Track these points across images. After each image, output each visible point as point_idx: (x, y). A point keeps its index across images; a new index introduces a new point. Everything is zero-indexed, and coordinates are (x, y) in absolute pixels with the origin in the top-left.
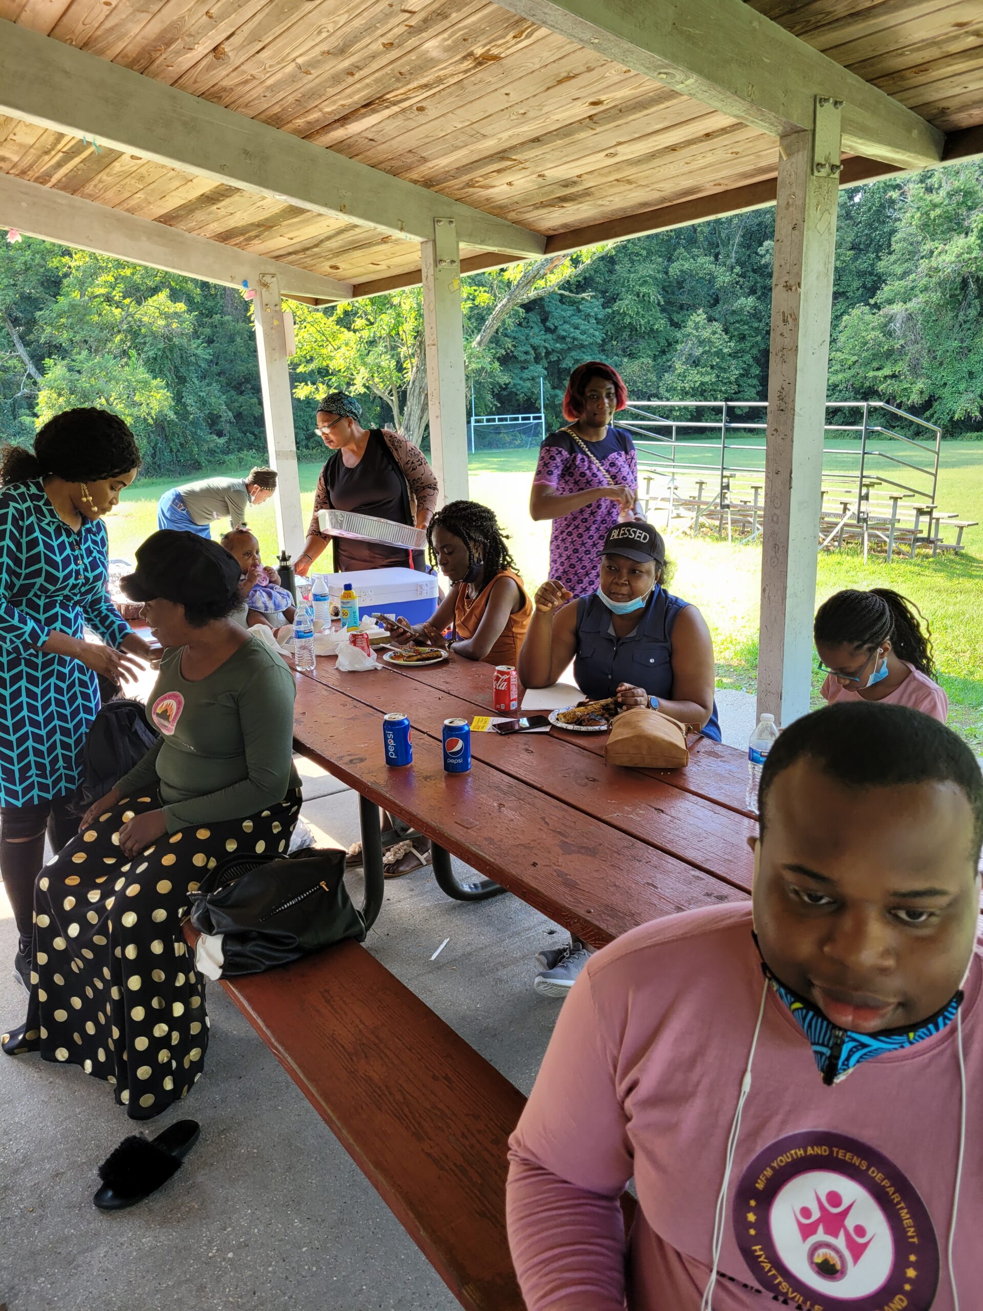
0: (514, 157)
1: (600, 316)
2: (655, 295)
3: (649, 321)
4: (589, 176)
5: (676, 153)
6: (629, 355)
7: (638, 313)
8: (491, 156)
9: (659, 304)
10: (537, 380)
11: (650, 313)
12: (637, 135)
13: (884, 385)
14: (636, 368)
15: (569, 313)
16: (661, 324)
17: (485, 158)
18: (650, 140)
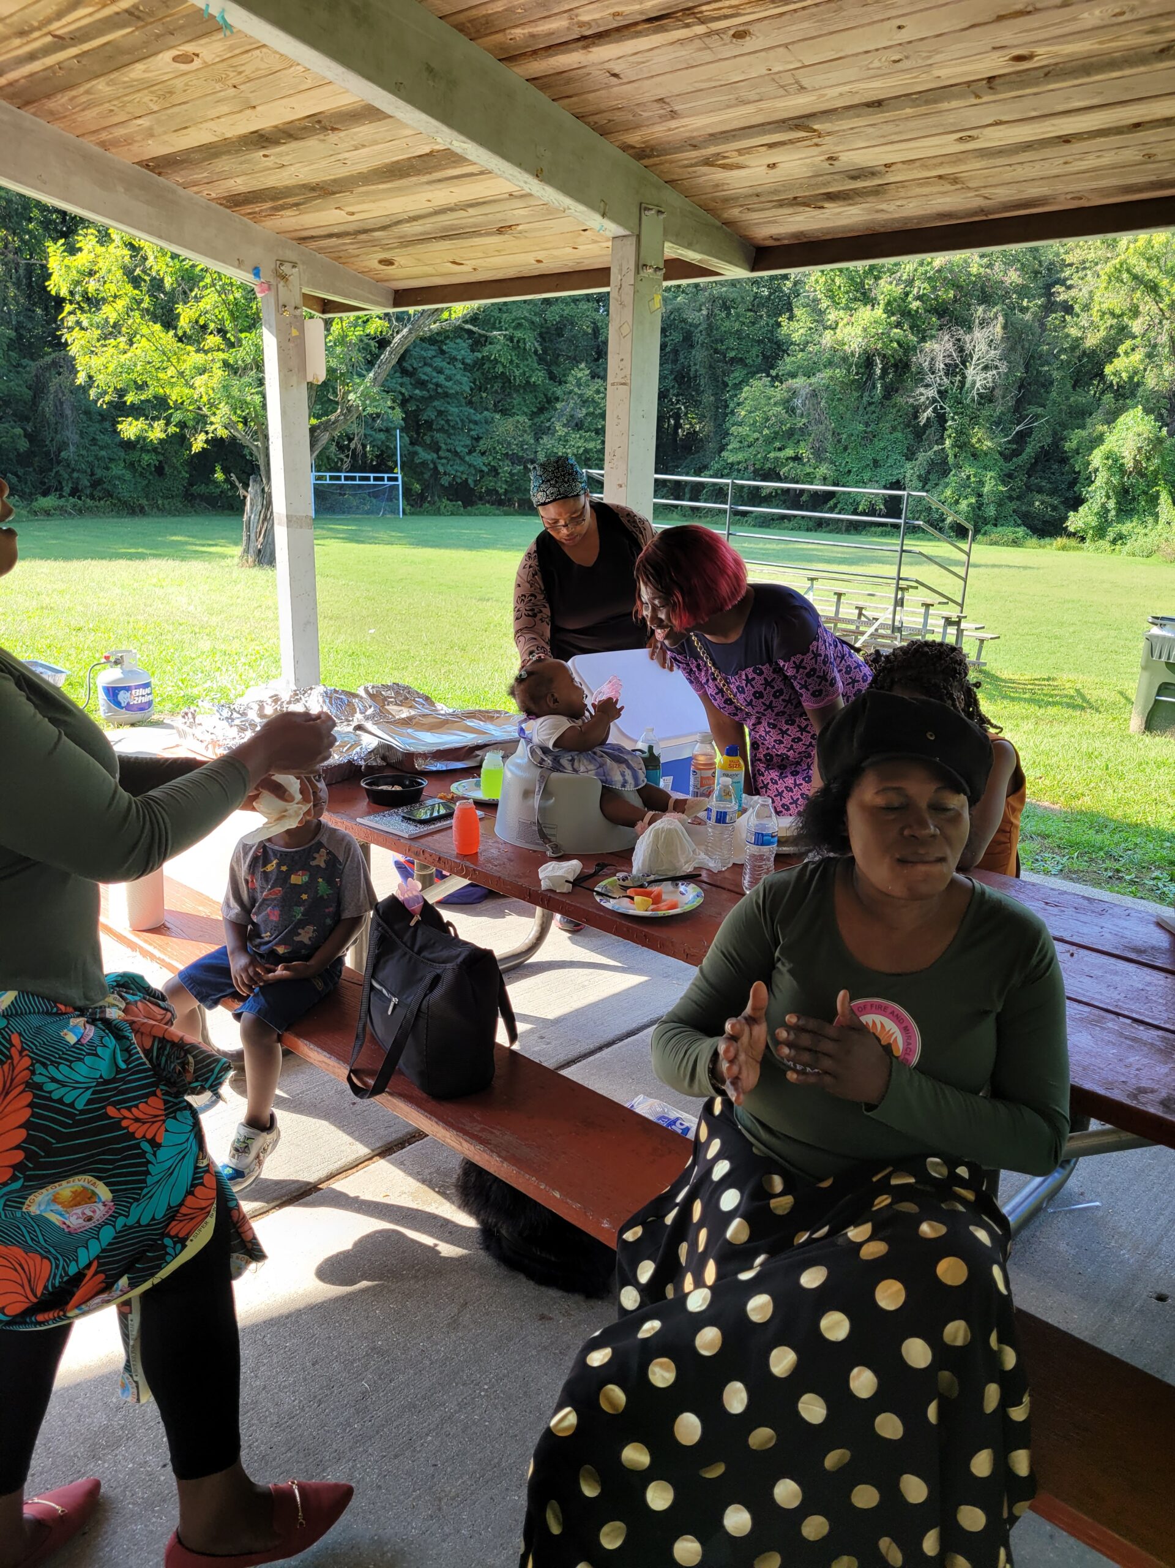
0: (815, 127)
1: (468, 361)
2: (532, 342)
3: (524, 373)
4: (905, 166)
5: (1067, 146)
6: (501, 411)
7: (511, 362)
8: (784, 121)
9: (536, 352)
10: (393, 432)
11: (526, 363)
12: (1034, 114)
13: (786, 469)
14: (511, 427)
15: (430, 353)
16: (539, 377)
17: (769, 123)
18: (1047, 123)
